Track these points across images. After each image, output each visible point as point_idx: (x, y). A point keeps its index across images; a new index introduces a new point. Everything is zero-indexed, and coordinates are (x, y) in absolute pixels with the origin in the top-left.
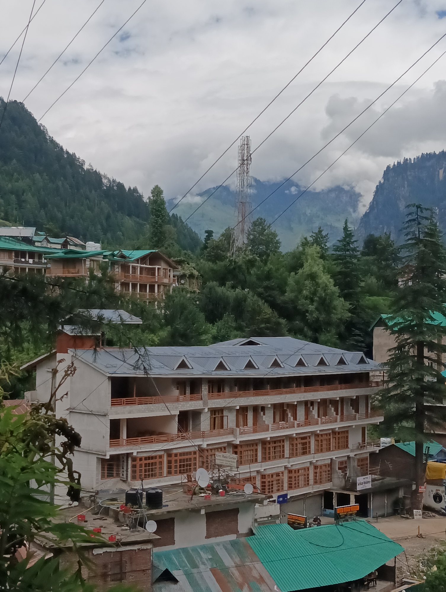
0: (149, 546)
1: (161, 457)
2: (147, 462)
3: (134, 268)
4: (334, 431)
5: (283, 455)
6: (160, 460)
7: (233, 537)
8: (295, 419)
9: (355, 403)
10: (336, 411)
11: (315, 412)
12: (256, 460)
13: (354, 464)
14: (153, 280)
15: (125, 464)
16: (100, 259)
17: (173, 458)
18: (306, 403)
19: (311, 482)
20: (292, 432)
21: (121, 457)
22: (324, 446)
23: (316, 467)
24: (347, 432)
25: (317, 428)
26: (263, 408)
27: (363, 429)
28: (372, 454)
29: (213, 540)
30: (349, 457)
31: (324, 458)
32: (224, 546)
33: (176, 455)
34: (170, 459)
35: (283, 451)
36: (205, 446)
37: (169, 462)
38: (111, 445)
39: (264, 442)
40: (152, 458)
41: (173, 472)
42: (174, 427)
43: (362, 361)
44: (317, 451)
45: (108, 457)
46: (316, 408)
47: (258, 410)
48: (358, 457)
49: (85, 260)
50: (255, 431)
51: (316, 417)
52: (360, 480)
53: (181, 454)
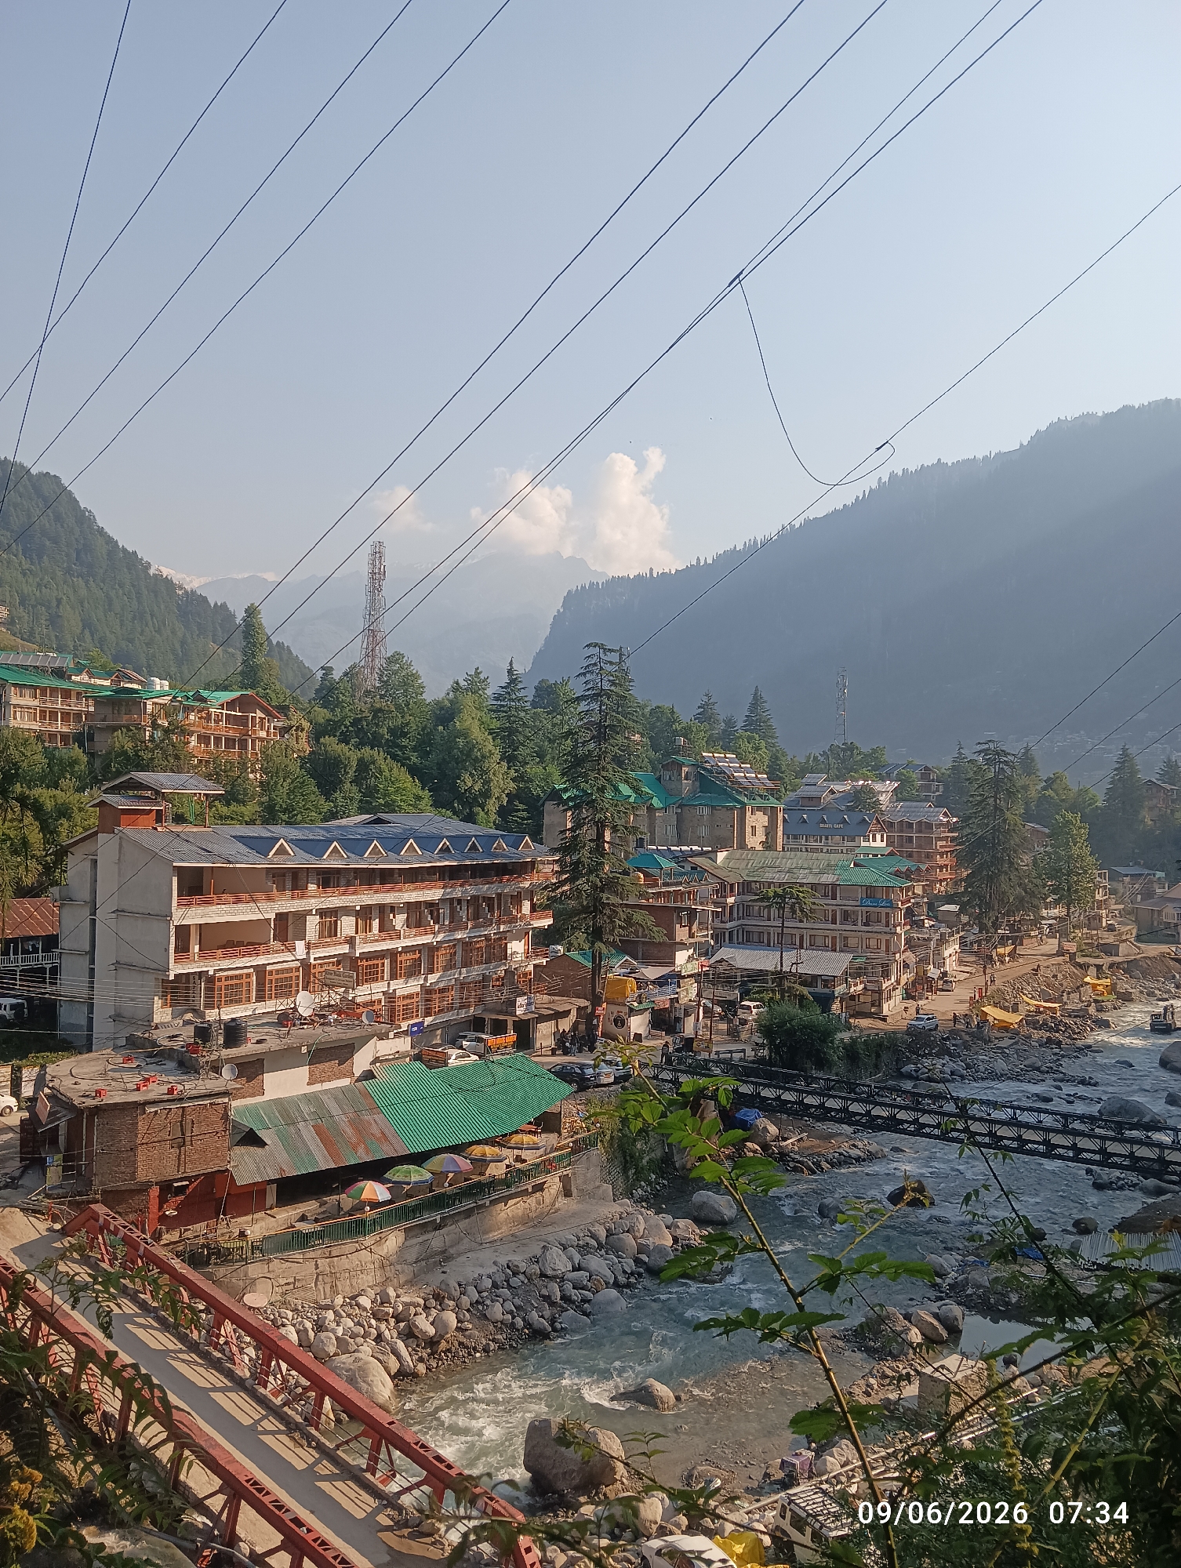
0: (226, 1099)
1: (248, 975)
3: (218, 715)
4: (487, 938)
5: (419, 971)
6: (248, 980)
7: (345, 1082)
9: (516, 900)
10: (492, 911)
11: (463, 914)
12: (382, 978)
13: (513, 979)
14: (245, 733)
15: (197, 986)
17: (266, 977)
18: (451, 900)
19: (456, 1004)
20: (432, 939)
21: (191, 977)
22: (474, 959)
24: (505, 938)
25: (465, 935)
26: (393, 909)
27: (527, 935)
28: (537, 967)
29: (318, 1087)
30: (506, 971)
31: (472, 973)
32: (332, 1094)
34: (261, 978)
35: (420, 966)
36: (311, 960)
37: (260, 983)
38: (176, 961)
40: (236, 977)
41: (265, 996)
43: (526, 846)
44: (465, 964)
45: (172, 978)
46: (465, 908)
47: (385, 910)
48: (518, 971)
49: (145, 703)
50: (382, 939)
51: (465, 919)
52: (520, 1000)
53: (278, 971)
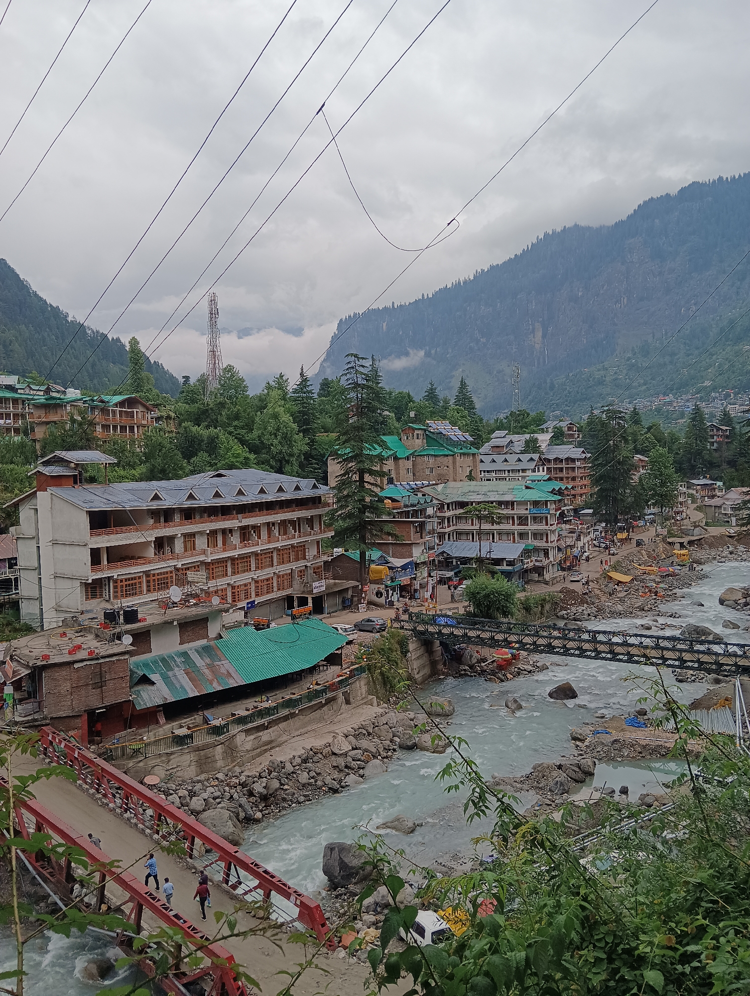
0: (127, 657)
1: (139, 578)
2: (128, 583)
3: (114, 412)
4: (292, 546)
5: (250, 569)
6: (140, 580)
7: (203, 642)
8: (259, 537)
9: (310, 521)
10: (295, 529)
11: (276, 532)
12: (227, 575)
13: (310, 571)
14: (132, 422)
15: (107, 587)
16: (80, 404)
17: (152, 578)
18: (268, 524)
19: (275, 589)
20: (257, 549)
21: (103, 580)
22: (285, 559)
23: (279, 577)
24: (304, 546)
25: (278, 545)
26: (231, 531)
27: (318, 543)
28: (326, 562)
29: (186, 647)
30: (306, 566)
31: (284, 569)
32: (195, 650)
33: (154, 575)
34: (148, 579)
35: (250, 566)
36: (179, 566)
37: (148, 582)
38: (93, 571)
39: (232, 559)
40: (132, 579)
41: (152, 590)
42: (151, 552)
43: (315, 487)
44: (279, 563)
45: (90, 581)
46: (277, 528)
47: (226, 532)
48: (313, 566)
49: (65, 406)
50: (224, 550)
51: (277, 535)
52: (315, 584)
53: (158, 574)
